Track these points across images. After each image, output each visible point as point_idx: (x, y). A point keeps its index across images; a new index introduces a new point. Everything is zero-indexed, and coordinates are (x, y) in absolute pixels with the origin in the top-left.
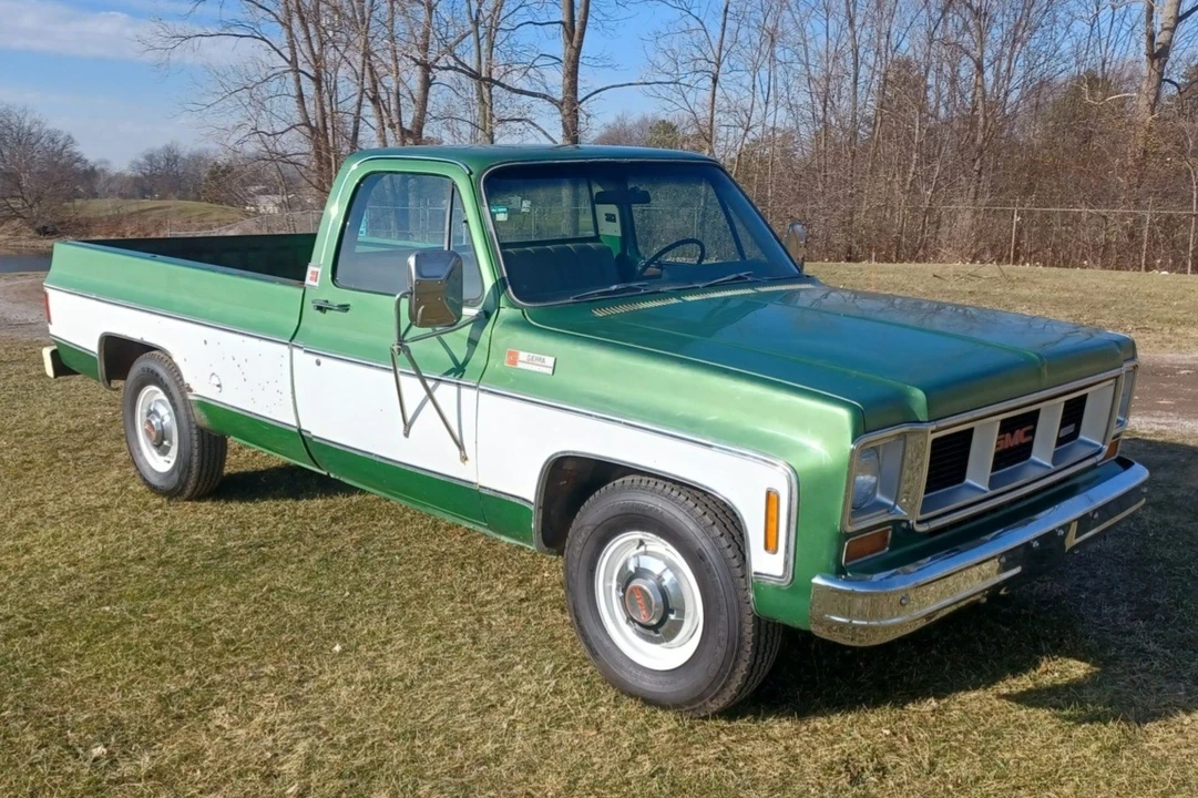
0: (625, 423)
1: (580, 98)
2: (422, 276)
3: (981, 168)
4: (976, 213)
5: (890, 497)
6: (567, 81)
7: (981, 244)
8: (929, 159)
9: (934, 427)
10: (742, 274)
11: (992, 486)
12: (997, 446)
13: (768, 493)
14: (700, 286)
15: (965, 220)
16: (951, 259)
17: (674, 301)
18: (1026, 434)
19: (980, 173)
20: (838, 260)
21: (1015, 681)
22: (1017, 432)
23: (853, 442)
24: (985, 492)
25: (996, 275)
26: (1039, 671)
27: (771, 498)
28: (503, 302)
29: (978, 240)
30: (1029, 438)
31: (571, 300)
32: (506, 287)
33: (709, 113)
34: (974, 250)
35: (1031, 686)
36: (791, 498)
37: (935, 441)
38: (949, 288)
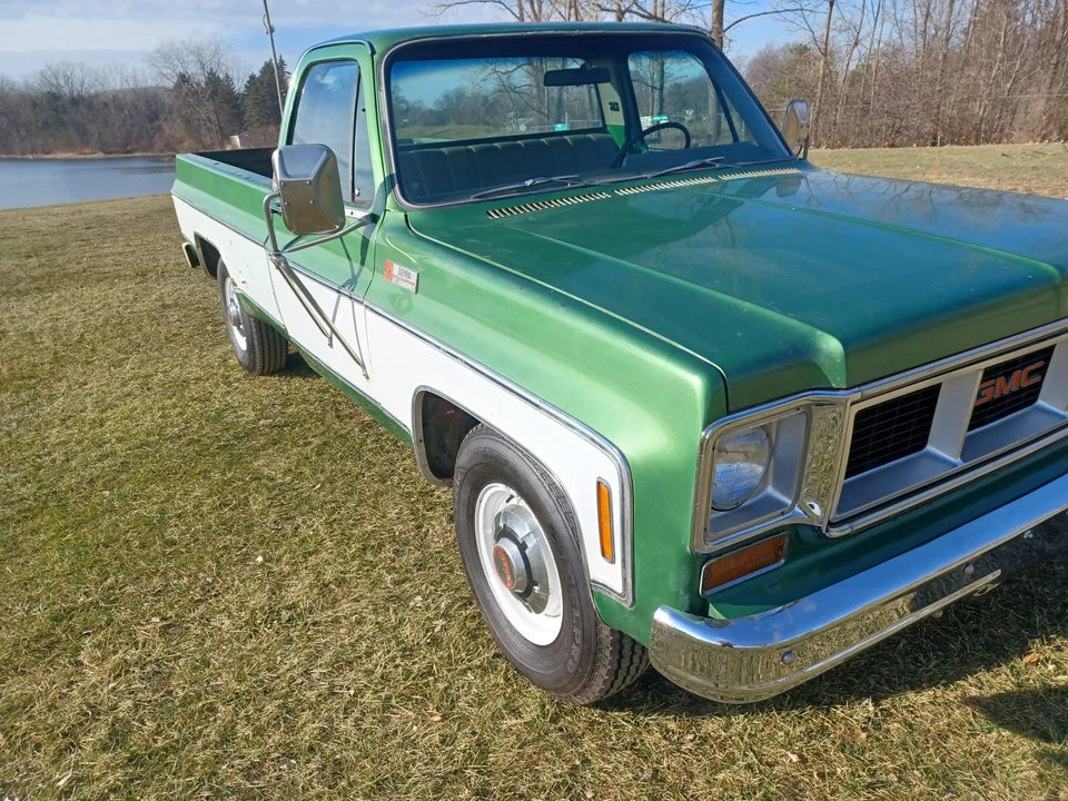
0: (466, 363)
1: (725, 28)
2: (287, 175)
3: (1058, 62)
4: (1048, 100)
5: (786, 492)
6: (715, 14)
7: (1051, 126)
8: (1011, 58)
9: (858, 396)
10: (708, 160)
11: (964, 457)
12: (979, 396)
13: (599, 483)
14: (649, 176)
15: (1039, 106)
16: (1020, 140)
17: (604, 196)
18: (1031, 374)
19: (1056, 66)
20: (925, 145)
21: (988, 676)
22: (1016, 374)
23: (705, 427)
24: (955, 466)
25: (1060, 152)
26: (1026, 659)
27: (602, 489)
28: (389, 204)
29: (1048, 124)
30: (1036, 379)
31: (471, 200)
32: (393, 186)
33: (825, 31)
34: (1044, 132)
35: (1009, 687)
36: (623, 499)
37: (860, 415)
38: (1014, 164)
